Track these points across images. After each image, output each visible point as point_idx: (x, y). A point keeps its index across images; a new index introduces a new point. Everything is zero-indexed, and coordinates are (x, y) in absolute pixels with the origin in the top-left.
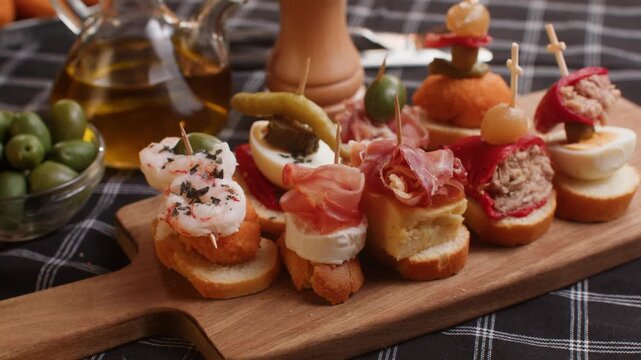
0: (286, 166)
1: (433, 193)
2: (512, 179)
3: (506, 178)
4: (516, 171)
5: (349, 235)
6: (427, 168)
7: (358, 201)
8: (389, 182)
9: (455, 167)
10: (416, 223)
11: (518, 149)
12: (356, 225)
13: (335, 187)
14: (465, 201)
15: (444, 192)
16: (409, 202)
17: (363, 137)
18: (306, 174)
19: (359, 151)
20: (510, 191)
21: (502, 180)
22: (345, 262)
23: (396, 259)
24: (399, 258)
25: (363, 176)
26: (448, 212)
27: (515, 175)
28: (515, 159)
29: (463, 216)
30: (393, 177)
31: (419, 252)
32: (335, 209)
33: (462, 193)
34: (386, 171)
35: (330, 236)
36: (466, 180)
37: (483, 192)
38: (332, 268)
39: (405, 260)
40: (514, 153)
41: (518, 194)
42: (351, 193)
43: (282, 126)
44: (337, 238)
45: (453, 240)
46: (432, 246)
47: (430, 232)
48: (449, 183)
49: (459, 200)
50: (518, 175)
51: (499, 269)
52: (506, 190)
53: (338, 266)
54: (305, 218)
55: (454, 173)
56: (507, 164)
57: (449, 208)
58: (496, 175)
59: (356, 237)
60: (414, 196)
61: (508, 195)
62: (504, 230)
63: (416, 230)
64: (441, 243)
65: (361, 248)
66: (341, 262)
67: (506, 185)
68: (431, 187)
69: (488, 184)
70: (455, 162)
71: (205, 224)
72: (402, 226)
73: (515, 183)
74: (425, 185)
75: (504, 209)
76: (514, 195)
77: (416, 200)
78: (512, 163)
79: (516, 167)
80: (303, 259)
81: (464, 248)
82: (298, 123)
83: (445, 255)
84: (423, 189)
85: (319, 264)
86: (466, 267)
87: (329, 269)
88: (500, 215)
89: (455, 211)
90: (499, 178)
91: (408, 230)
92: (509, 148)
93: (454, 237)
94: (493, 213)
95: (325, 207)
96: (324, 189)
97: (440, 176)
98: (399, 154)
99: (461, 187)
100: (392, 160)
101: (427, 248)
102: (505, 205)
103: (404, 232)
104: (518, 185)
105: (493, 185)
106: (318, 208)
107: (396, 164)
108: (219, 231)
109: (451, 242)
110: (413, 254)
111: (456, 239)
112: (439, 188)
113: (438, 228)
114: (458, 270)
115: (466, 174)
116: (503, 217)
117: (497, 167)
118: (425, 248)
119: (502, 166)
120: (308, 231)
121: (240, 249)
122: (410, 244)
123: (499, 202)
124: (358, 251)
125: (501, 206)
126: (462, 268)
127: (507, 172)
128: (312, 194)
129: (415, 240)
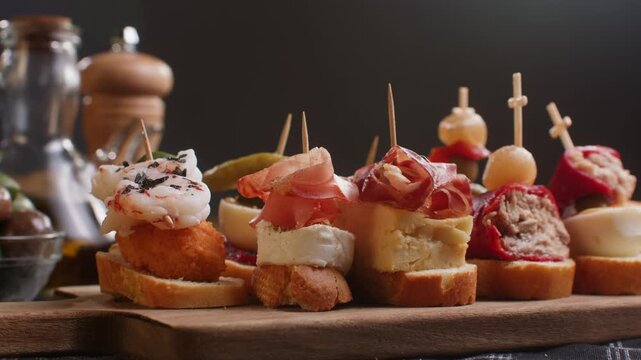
2: (522, 218)
3: (516, 215)
4: (527, 212)
5: (334, 231)
10: (414, 227)
20: (521, 231)
21: (511, 214)
22: (329, 265)
26: (451, 224)
27: (525, 216)
28: (525, 200)
31: (417, 271)
37: (489, 222)
38: (314, 269)
39: (401, 273)
41: (530, 237)
45: (458, 268)
46: (433, 269)
47: (431, 245)
50: (529, 216)
53: (321, 268)
56: (515, 201)
58: (503, 206)
61: (518, 235)
63: (413, 238)
64: (444, 268)
66: (324, 263)
67: (516, 224)
69: (495, 213)
71: (161, 202)
72: (398, 228)
73: (525, 223)
75: (515, 249)
76: (526, 237)
77: (413, 186)
78: (521, 202)
79: (526, 208)
85: (298, 265)
87: (310, 269)
88: (511, 255)
89: (459, 226)
90: (507, 211)
91: (404, 235)
94: (502, 249)
101: (427, 269)
102: (515, 245)
104: (529, 227)
105: (501, 216)
108: (177, 214)
109: (455, 269)
110: (410, 269)
111: (461, 268)
113: (439, 244)
116: (515, 258)
117: (504, 198)
118: (425, 268)
119: (509, 198)
121: (200, 255)
122: (407, 254)
125: (512, 245)
127: (517, 209)
129: (413, 250)
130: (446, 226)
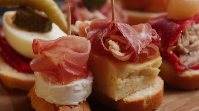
0: (34, 40)
1: (139, 53)
2: (191, 43)
3: (187, 43)
4: (194, 37)
5: (82, 84)
6: (134, 35)
7: (86, 60)
8: (108, 45)
9: (153, 35)
10: (127, 74)
11: (194, 23)
12: (86, 77)
13: (70, 51)
14: (160, 58)
15: (146, 52)
16: (122, 59)
17: (83, 19)
18: (49, 44)
19: (84, 28)
20: (190, 51)
21: (184, 43)
22: (80, 103)
23: (114, 100)
24: (117, 99)
25: (89, 42)
26: (148, 66)
27: (193, 40)
28: (193, 29)
29: (159, 68)
30: (111, 42)
31: (129, 95)
32: (71, 66)
33: (158, 53)
34: (105, 39)
35: (69, 85)
36: (160, 44)
37: (171, 52)
38: (71, 108)
39: (121, 101)
40: (192, 24)
41: (195, 53)
42: (82, 54)
43: (26, 14)
44: (74, 86)
45: (153, 86)
46: (139, 91)
47: (138, 80)
48: (149, 46)
49: (156, 57)
50: (195, 40)
51: (185, 105)
52: (187, 51)
53: (75, 106)
54: (49, 75)
55: (152, 39)
56: (187, 32)
57: (150, 63)
58: (180, 41)
59: (87, 85)
60: (126, 55)
61: (189, 54)
62: (187, 78)
63: (128, 79)
64: (144, 88)
65: (90, 93)
66: (77, 103)
67: (187, 47)
68: (138, 48)
69: (175, 47)
70: (153, 32)
72: (118, 77)
73: (193, 45)
74: (134, 46)
75: (186, 64)
76: (193, 54)
77: (128, 57)
78: (190, 32)
80: (50, 103)
81: (161, 91)
82: (37, 11)
83: (148, 97)
84: (133, 49)
85: (62, 106)
86: (162, 105)
87: (68, 108)
88: (184, 68)
89: (154, 66)
90: (182, 43)
91: (122, 80)
92: (188, 21)
93: (153, 84)
94: (179, 67)
95: (64, 65)
96: (63, 53)
97: (143, 41)
98: (114, 26)
99: (157, 48)
100: (109, 31)
101: (136, 92)
102: (186, 61)
103: (119, 81)
104: (195, 47)
105: (178, 47)
106: (60, 66)
107: (112, 34)
109: (151, 88)
110: (126, 96)
111: (155, 85)
112: (142, 49)
113: (142, 77)
114: (157, 107)
115: (160, 39)
116: (186, 70)
117: (180, 35)
118: (134, 92)
119: (184, 34)
120: (53, 83)
122: (124, 89)
123: (182, 59)
124: (88, 95)
125: (184, 62)
126: (160, 105)
127: (188, 38)
128: (55, 57)
129: (127, 86)
130: (146, 68)
